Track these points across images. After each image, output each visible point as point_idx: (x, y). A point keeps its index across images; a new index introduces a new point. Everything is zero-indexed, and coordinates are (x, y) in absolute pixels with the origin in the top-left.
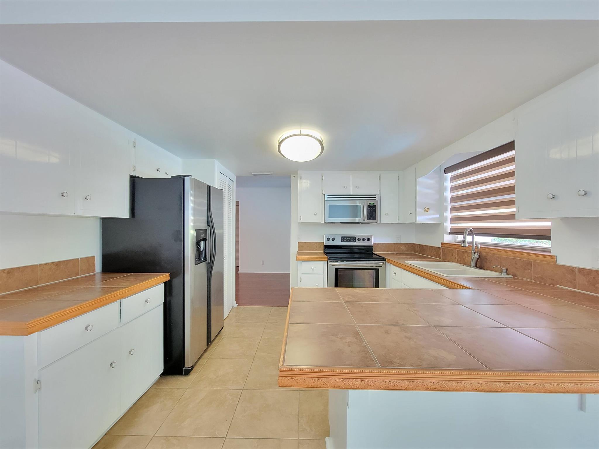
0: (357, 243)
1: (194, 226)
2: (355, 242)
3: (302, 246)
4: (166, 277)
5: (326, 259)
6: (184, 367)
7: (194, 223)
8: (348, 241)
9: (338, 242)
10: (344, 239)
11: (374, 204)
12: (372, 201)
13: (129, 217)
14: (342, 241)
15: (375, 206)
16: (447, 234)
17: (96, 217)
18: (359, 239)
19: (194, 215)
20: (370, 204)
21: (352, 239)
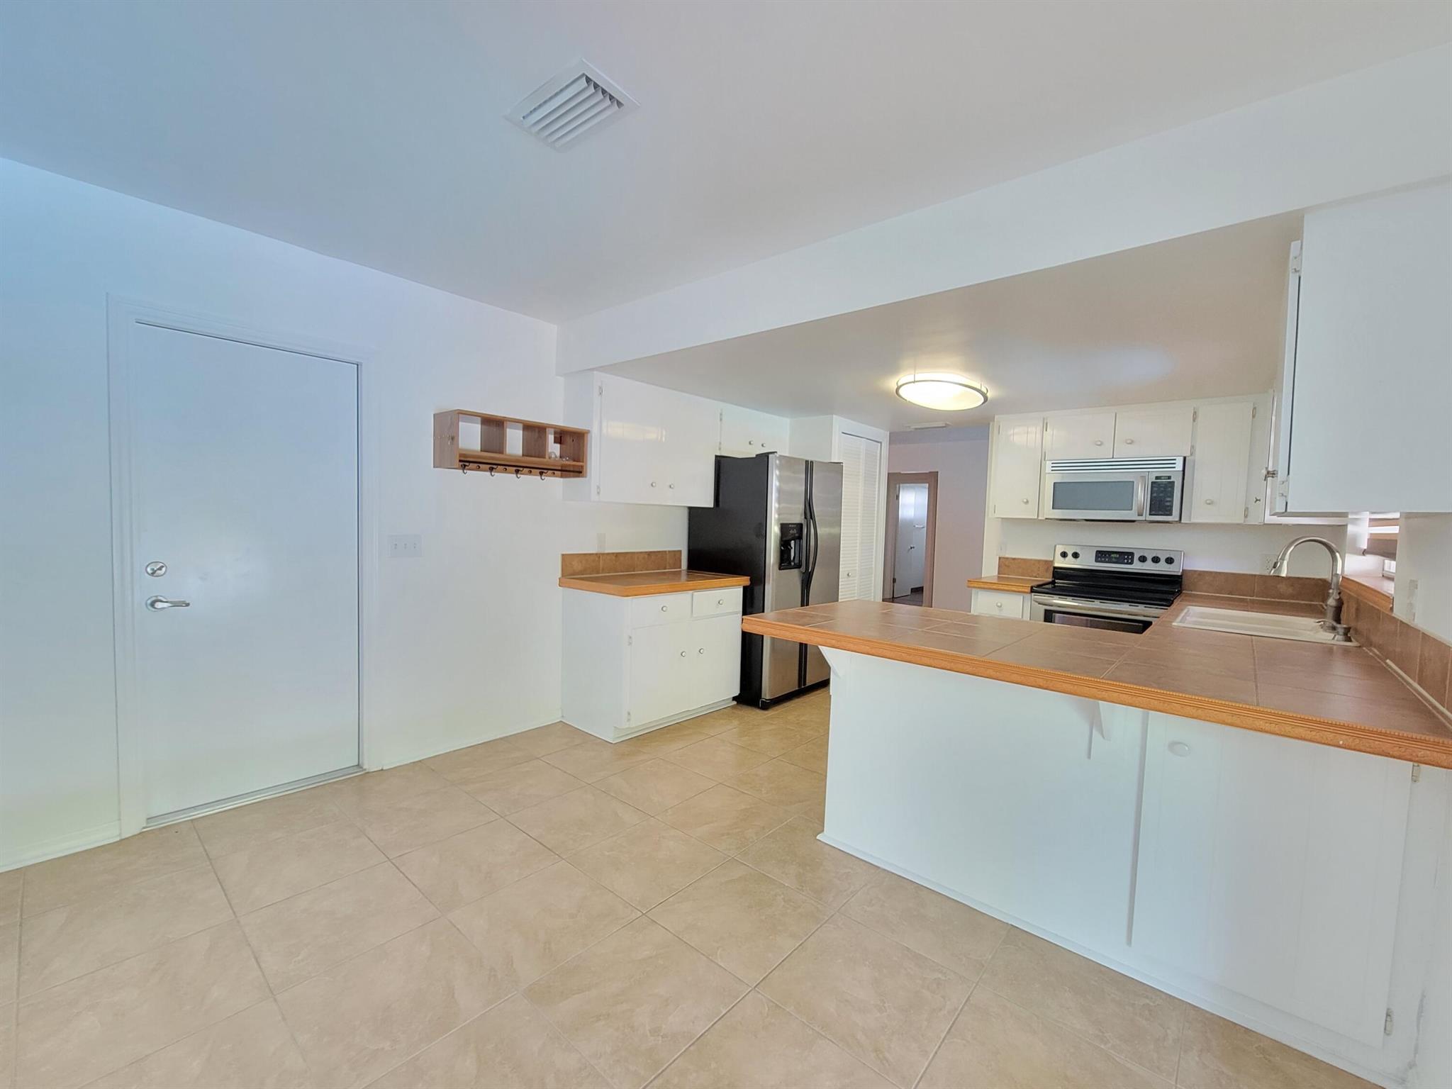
0: (1136, 567)
1: (779, 519)
2: (1131, 563)
3: (1006, 566)
4: (746, 581)
5: (1026, 590)
6: (761, 698)
7: (779, 515)
8: (1114, 560)
9: (1087, 562)
10: (1102, 555)
11: (1169, 478)
12: (1163, 472)
13: (712, 506)
14: (1096, 561)
15: (1174, 482)
16: (1360, 555)
17: (684, 507)
18: (1143, 559)
19: (779, 501)
20: (1157, 478)
21: (1126, 556)
